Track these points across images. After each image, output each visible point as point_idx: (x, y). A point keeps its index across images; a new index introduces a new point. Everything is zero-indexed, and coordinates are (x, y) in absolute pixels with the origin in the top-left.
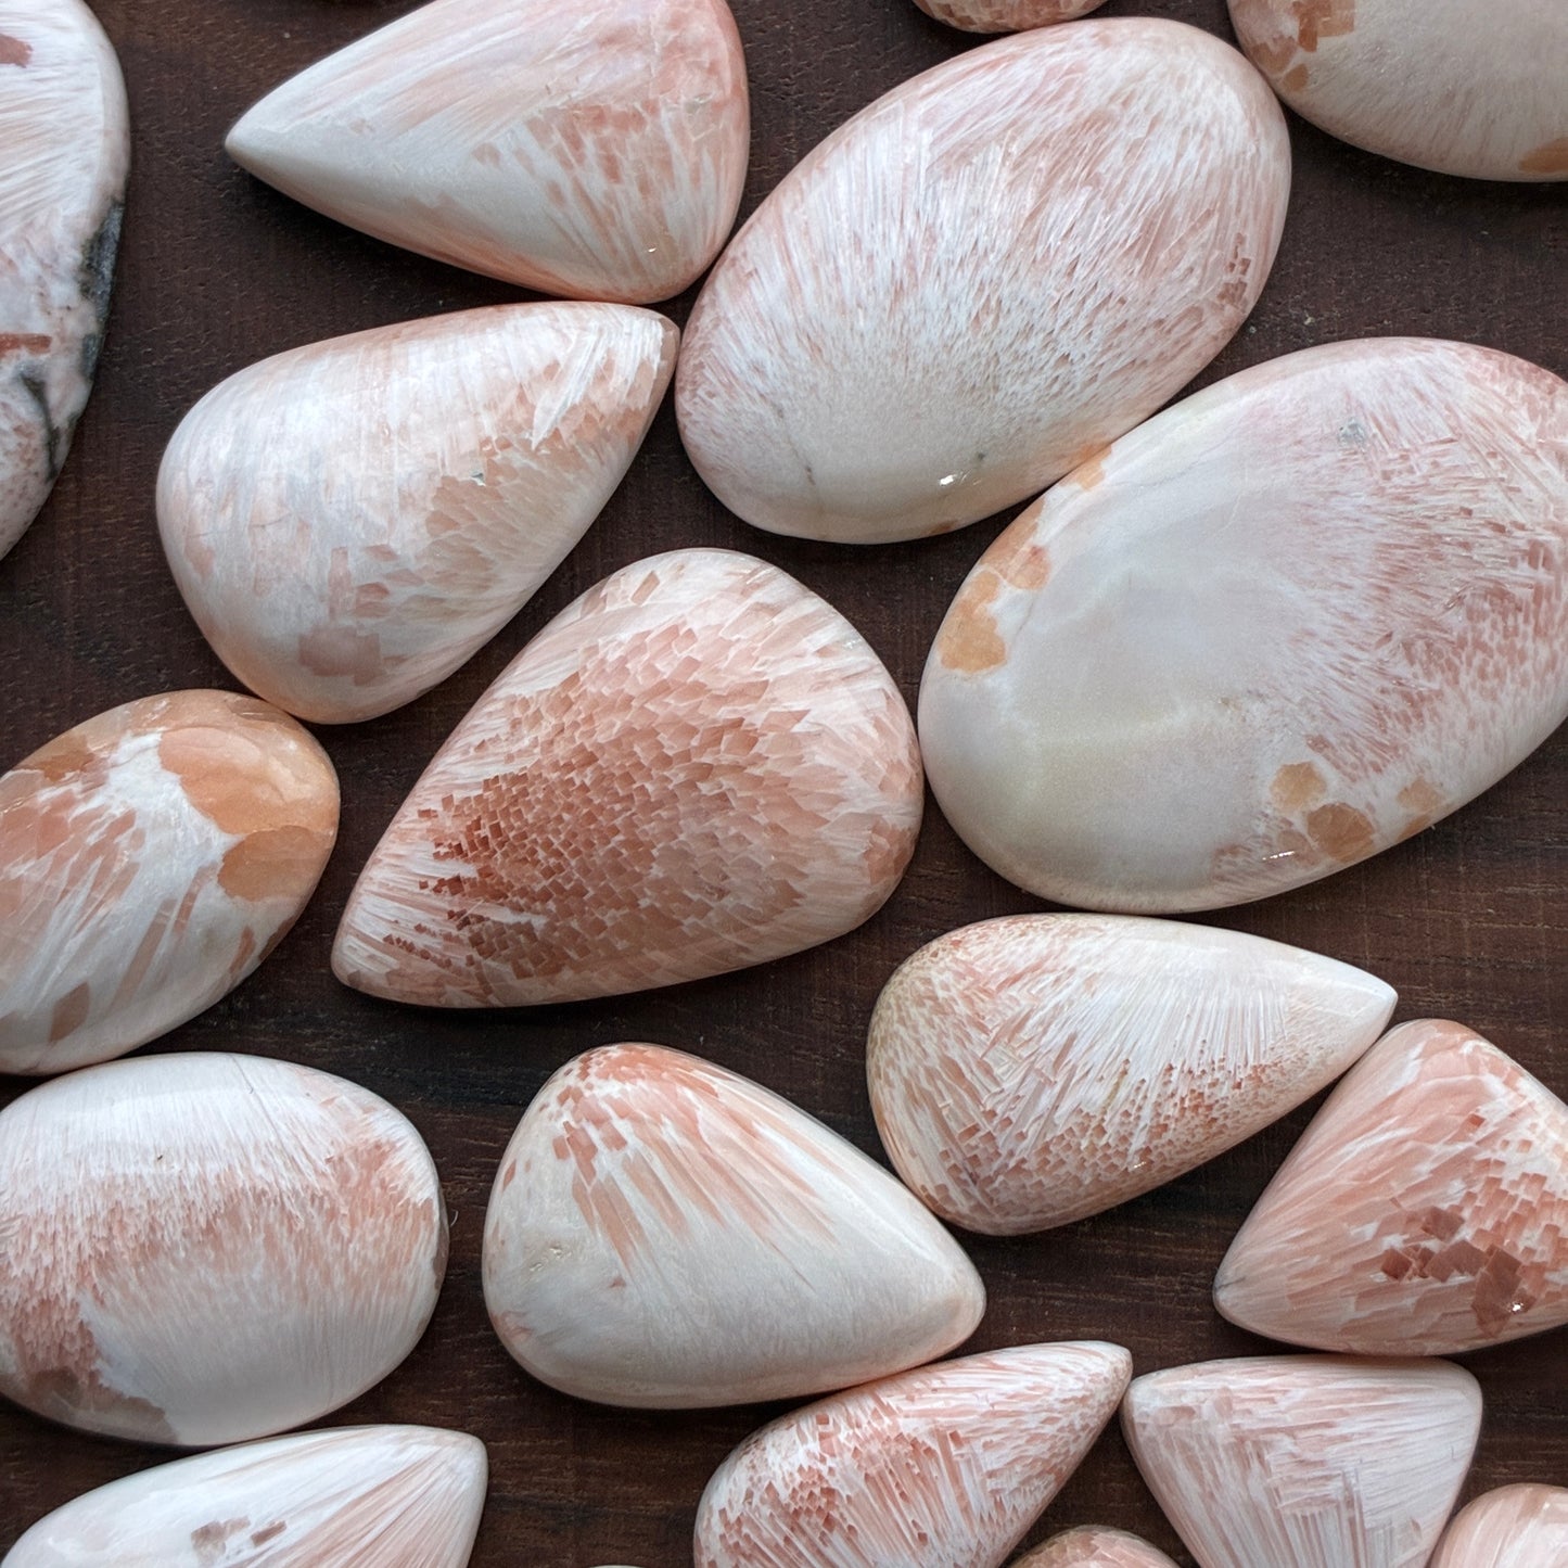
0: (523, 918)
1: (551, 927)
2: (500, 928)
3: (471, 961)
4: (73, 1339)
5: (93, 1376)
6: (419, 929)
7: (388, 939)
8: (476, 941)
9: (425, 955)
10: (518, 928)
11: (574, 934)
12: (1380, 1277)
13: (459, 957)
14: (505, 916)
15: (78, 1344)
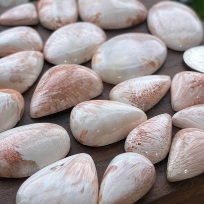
0: (58, 92)
1: (62, 92)
2: (55, 95)
3: (53, 101)
4: (15, 154)
5: (21, 159)
6: (43, 100)
7: (39, 104)
8: (52, 98)
9: (46, 103)
10: (58, 94)
11: (66, 92)
12: (192, 89)
13: (51, 101)
14: (55, 93)
15: (17, 155)
